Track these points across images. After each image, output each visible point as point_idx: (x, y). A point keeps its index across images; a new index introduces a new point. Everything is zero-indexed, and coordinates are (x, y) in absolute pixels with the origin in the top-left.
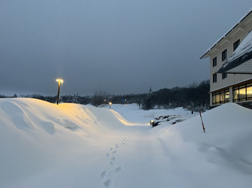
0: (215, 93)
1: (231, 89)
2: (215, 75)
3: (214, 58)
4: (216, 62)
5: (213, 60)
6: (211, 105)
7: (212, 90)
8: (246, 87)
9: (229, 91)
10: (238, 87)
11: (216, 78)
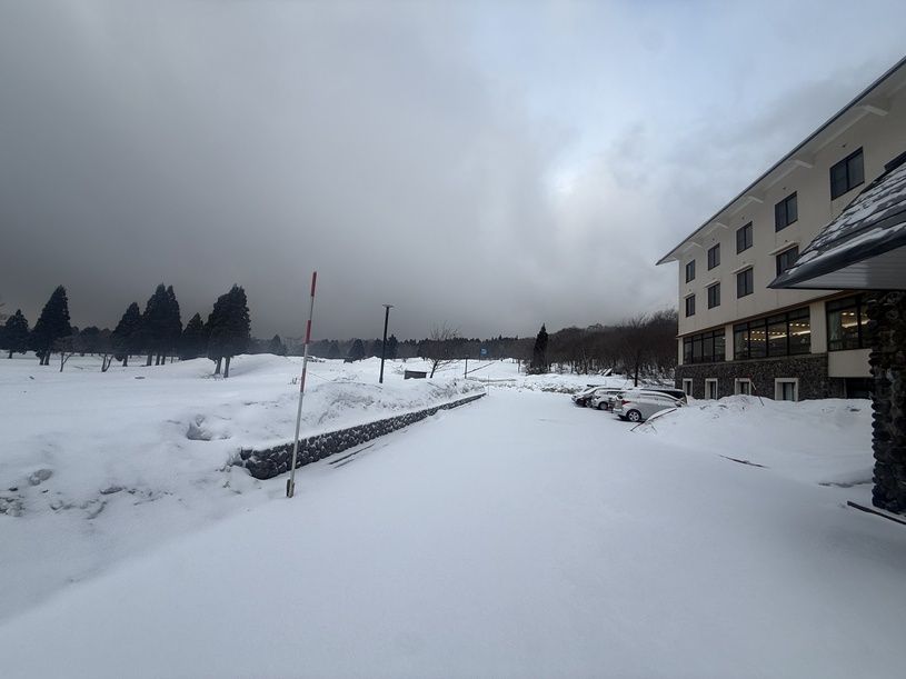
0: (691, 338)
1: (729, 331)
2: (690, 300)
3: (690, 264)
4: (693, 271)
5: (687, 267)
6: (681, 362)
7: (682, 331)
8: (767, 326)
10: (745, 324)
11: (693, 305)
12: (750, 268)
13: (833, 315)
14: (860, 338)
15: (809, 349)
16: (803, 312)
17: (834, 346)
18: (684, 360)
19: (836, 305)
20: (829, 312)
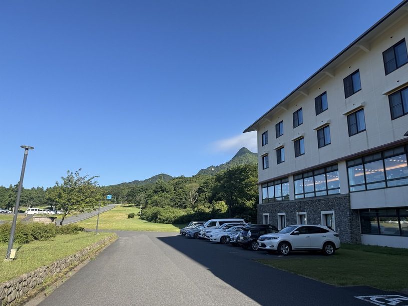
0: (267, 184)
1: (291, 179)
2: (265, 158)
3: (264, 134)
4: (266, 138)
5: (263, 135)
8: (314, 176)
9: (288, 182)
10: (301, 175)
11: (267, 162)
12: (302, 138)
13: (350, 170)
14: (366, 184)
15: (339, 191)
16: (334, 167)
17: (352, 189)
18: (263, 200)
19: (351, 163)
20: (348, 167)
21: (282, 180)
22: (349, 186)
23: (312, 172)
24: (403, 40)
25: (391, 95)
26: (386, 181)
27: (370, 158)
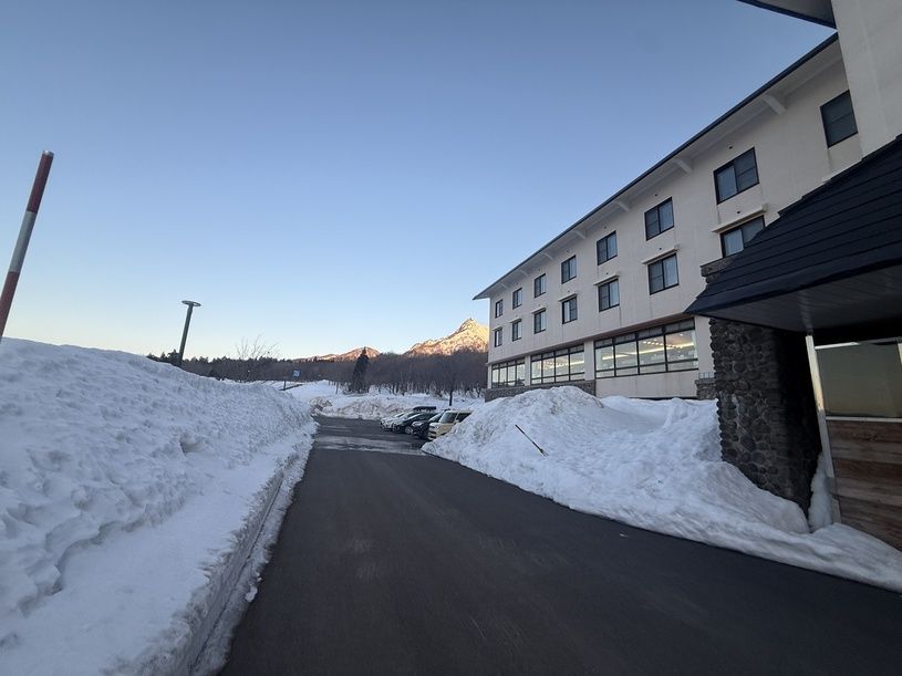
0: (498, 365)
1: (528, 360)
2: (498, 333)
6: (489, 387)
7: (490, 361)
9: (524, 363)
10: (541, 355)
11: (500, 338)
12: (544, 310)
13: (598, 352)
14: (615, 369)
15: (584, 377)
16: (580, 348)
17: (598, 375)
18: (493, 384)
19: (600, 344)
20: (595, 348)
21: (516, 361)
22: (596, 371)
23: (553, 352)
24: (670, 199)
25: (651, 265)
26: (639, 366)
27: (622, 339)
